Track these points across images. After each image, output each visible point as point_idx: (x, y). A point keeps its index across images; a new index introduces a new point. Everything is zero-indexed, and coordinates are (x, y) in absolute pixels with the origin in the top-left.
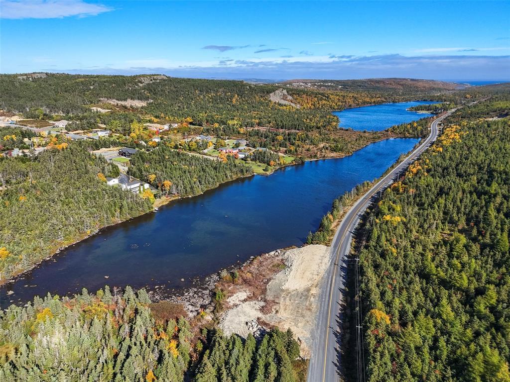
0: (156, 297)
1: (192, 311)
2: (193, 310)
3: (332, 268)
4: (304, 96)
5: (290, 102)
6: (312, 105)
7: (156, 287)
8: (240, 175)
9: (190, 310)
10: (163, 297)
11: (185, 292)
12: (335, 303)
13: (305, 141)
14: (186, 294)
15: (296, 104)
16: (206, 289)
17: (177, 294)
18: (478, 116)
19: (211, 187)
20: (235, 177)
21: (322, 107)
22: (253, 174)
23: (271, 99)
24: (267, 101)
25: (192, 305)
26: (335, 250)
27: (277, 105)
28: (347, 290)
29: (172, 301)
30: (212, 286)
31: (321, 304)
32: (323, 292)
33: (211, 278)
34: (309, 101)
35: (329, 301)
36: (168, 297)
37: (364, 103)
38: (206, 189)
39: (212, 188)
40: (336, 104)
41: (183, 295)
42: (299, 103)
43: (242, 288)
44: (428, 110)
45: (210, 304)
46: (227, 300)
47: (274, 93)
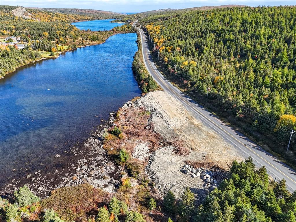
0: (40, 189)
1: (105, 186)
2: (105, 183)
3: (184, 103)
4: (40, 13)
5: (31, 18)
6: (48, 20)
7: (29, 176)
8: (30, 60)
9: (101, 184)
10: (50, 185)
11: (74, 168)
12: (221, 125)
13: (65, 36)
14: (79, 169)
15: (36, 19)
16: (96, 155)
17: (67, 174)
18: (153, 21)
19: (9, 71)
20: (27, 62)
21: (56, 21)
22: (42, 59)
23: (15, 14)
24: (12, 16)
25: (98, 179)
26: (169, 91)
27: (21, 19)
28: (215, 114)
29: (68, 184)
30: (101, 151)
31: (214, 130)
32: (202, 120)
33: (90, 143)
34: (45, 17)
35: (215, 125)
36: (58, 182)
37: (82, 19)
38: (5, 74)
39: (11, 72)
40: (65, 19)
41: (75, 172)
42: (38, 18)
43: (135, 141)
44: (122, 22)
45: (117, 169)
46: (133, 157)
47: (15, 10)
